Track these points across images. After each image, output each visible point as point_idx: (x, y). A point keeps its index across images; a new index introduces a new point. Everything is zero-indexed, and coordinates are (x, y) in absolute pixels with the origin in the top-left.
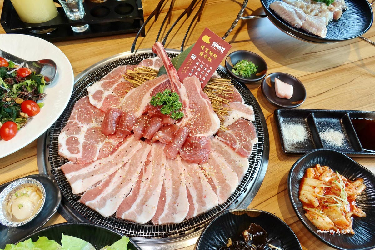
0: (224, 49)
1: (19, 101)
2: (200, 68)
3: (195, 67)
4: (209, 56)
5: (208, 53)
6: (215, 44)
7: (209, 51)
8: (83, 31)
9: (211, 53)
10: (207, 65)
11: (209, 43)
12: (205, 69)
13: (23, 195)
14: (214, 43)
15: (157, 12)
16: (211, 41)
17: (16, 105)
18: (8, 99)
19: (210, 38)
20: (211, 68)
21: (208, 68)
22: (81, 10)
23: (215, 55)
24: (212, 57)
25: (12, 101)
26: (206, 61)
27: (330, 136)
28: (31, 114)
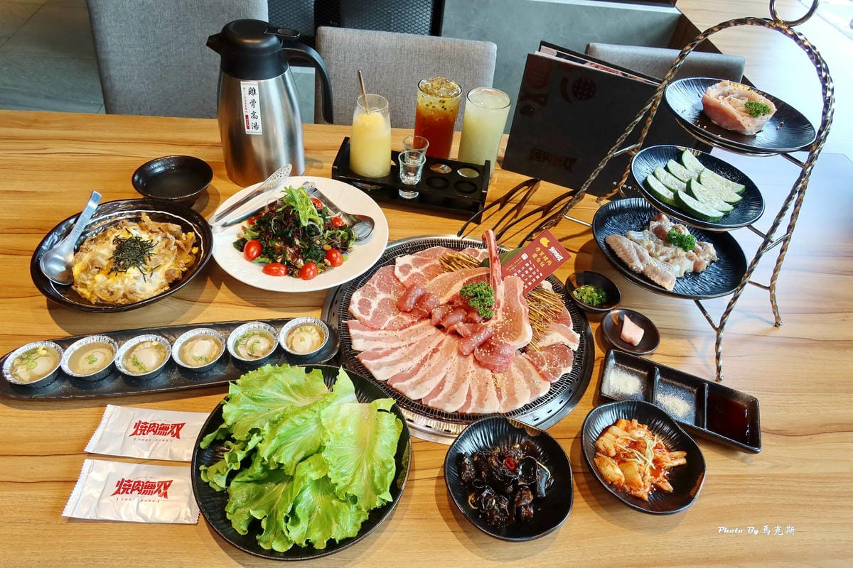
0: (562, 258)
1: (328, 247)
2: (529, 271)
3: (523, 268)
4: (542, 260)
5: (542, 257)
6: (553, 250)
7: (544, 255)
8: (409, 198)
9: (546, 258)
10: (538, 270)
11: (547, 246)
12: (534, 273)
13: (307, 331)
14: (552, 248)
15: (504, 201)
16: (550, 245)
17: (323, 249)
18: (318, 242)
19: (549, 241)
20: (541, 275)
21: (538, 274)
22: (418, 176)
23: (549, 261)
24: (546, 263)
25: (320, 244)
26: (538, 265)
27: (671, 402)
28: (334, 264)
